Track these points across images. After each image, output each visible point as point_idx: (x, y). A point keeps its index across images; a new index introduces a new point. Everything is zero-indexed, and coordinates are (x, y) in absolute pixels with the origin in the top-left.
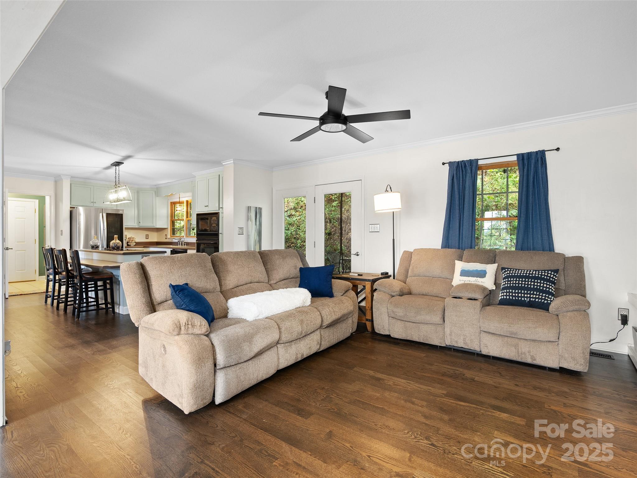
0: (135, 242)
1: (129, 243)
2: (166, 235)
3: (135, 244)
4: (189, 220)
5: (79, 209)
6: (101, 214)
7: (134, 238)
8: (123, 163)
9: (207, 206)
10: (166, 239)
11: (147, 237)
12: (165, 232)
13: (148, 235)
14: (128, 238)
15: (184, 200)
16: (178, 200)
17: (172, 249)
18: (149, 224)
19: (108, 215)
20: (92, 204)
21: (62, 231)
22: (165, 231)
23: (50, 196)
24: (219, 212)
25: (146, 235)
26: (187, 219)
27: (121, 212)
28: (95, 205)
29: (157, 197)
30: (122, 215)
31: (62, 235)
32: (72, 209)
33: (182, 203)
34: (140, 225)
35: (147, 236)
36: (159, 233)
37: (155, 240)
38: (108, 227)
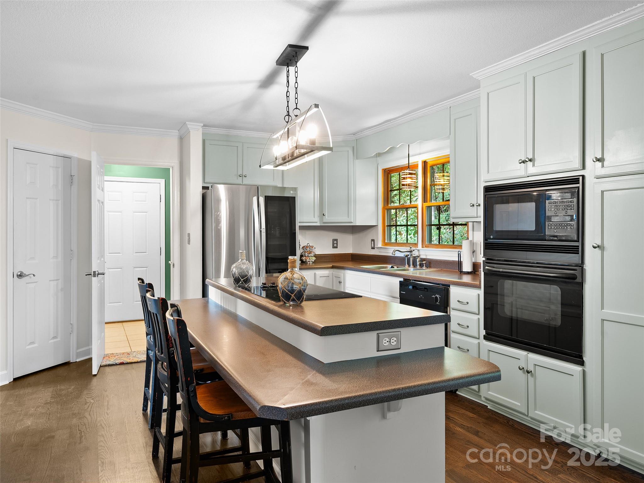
0: (315, 256)
1: (304, 258)
2: (373, 240)
3: (314, 258)
4: (429, 207)
5: (218, 189)
6: (255, 199)
7: (312, 247)
8: (307, 48)
9: (530, 160)
10: (373, 248)
11: (335, 245)
12: (370, 235)
13: (336, 240)
14: (303, 248)
15: (417, 160)
16: (404, 162)
17: (402, 279)
18: (341, 219)
19: (268, 199)
20: (239, 181)
21: (189, 235)
22: (372, 231)
23: (173, 167)
24: (583, 177)
25: (334, 240)
26: (426, 204)
27: (292, 192)
28: (246, 181)
29: (357, 159)
30: (294, 198)
31: (189, 243)
32: (205, 191)
33: (416, 166)
34: (325, 221)
35: (335, 242)
36: (357, 236)
37: (350, 250)
38: (269, 227)
